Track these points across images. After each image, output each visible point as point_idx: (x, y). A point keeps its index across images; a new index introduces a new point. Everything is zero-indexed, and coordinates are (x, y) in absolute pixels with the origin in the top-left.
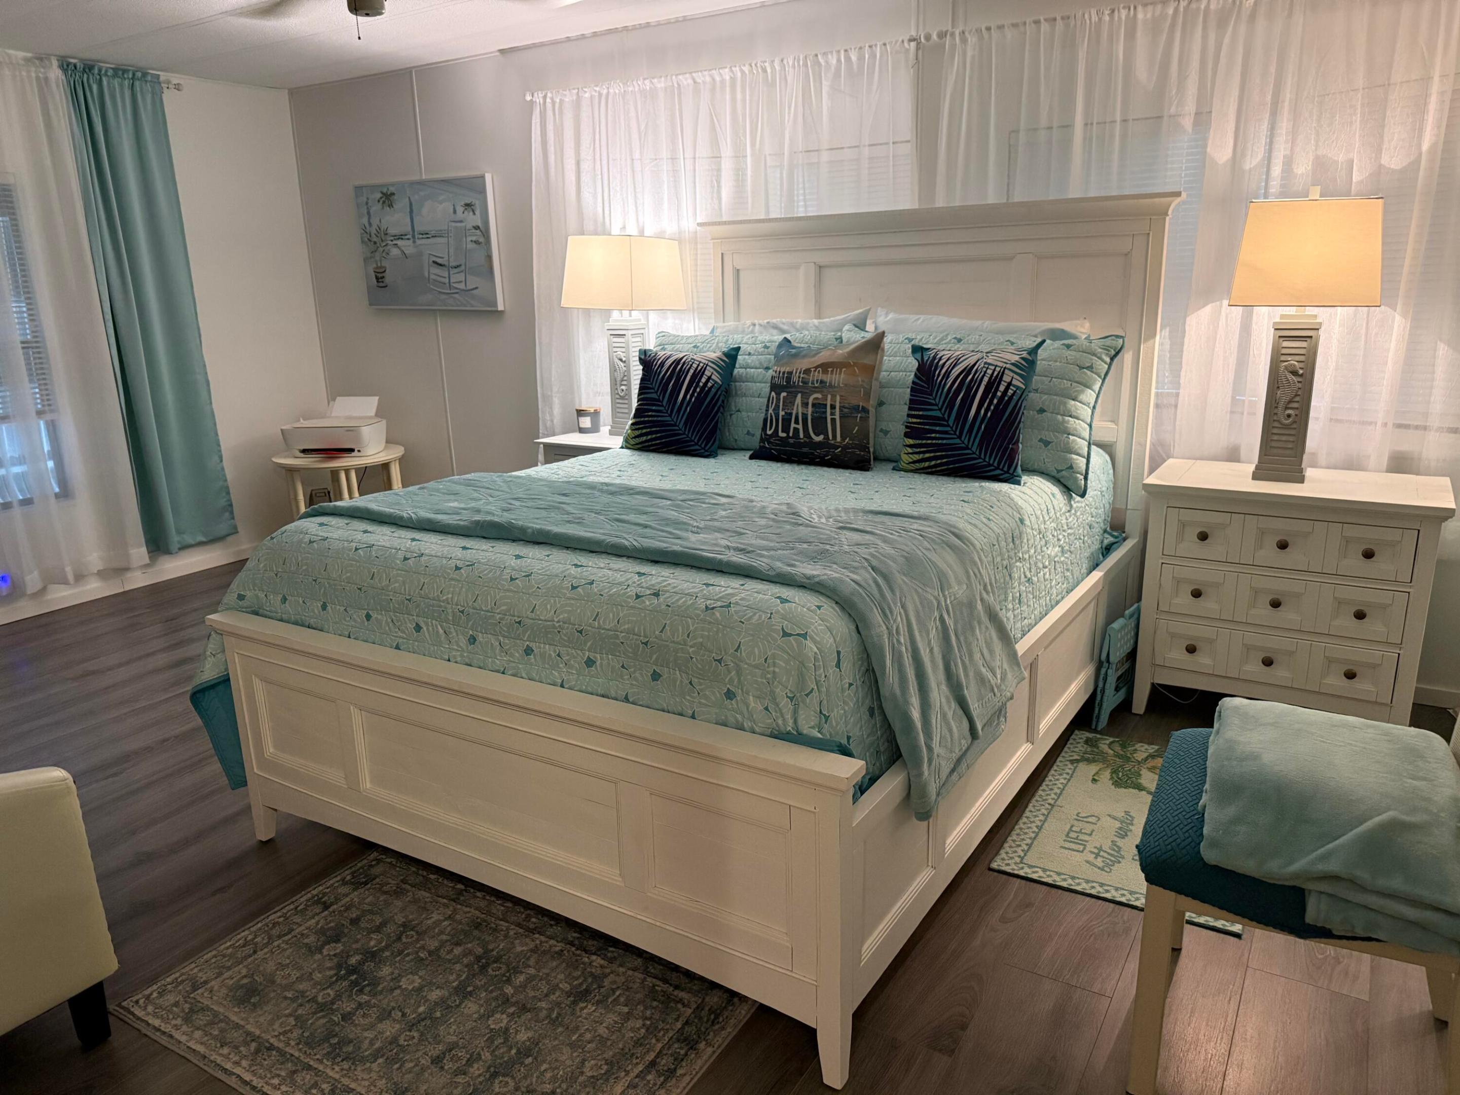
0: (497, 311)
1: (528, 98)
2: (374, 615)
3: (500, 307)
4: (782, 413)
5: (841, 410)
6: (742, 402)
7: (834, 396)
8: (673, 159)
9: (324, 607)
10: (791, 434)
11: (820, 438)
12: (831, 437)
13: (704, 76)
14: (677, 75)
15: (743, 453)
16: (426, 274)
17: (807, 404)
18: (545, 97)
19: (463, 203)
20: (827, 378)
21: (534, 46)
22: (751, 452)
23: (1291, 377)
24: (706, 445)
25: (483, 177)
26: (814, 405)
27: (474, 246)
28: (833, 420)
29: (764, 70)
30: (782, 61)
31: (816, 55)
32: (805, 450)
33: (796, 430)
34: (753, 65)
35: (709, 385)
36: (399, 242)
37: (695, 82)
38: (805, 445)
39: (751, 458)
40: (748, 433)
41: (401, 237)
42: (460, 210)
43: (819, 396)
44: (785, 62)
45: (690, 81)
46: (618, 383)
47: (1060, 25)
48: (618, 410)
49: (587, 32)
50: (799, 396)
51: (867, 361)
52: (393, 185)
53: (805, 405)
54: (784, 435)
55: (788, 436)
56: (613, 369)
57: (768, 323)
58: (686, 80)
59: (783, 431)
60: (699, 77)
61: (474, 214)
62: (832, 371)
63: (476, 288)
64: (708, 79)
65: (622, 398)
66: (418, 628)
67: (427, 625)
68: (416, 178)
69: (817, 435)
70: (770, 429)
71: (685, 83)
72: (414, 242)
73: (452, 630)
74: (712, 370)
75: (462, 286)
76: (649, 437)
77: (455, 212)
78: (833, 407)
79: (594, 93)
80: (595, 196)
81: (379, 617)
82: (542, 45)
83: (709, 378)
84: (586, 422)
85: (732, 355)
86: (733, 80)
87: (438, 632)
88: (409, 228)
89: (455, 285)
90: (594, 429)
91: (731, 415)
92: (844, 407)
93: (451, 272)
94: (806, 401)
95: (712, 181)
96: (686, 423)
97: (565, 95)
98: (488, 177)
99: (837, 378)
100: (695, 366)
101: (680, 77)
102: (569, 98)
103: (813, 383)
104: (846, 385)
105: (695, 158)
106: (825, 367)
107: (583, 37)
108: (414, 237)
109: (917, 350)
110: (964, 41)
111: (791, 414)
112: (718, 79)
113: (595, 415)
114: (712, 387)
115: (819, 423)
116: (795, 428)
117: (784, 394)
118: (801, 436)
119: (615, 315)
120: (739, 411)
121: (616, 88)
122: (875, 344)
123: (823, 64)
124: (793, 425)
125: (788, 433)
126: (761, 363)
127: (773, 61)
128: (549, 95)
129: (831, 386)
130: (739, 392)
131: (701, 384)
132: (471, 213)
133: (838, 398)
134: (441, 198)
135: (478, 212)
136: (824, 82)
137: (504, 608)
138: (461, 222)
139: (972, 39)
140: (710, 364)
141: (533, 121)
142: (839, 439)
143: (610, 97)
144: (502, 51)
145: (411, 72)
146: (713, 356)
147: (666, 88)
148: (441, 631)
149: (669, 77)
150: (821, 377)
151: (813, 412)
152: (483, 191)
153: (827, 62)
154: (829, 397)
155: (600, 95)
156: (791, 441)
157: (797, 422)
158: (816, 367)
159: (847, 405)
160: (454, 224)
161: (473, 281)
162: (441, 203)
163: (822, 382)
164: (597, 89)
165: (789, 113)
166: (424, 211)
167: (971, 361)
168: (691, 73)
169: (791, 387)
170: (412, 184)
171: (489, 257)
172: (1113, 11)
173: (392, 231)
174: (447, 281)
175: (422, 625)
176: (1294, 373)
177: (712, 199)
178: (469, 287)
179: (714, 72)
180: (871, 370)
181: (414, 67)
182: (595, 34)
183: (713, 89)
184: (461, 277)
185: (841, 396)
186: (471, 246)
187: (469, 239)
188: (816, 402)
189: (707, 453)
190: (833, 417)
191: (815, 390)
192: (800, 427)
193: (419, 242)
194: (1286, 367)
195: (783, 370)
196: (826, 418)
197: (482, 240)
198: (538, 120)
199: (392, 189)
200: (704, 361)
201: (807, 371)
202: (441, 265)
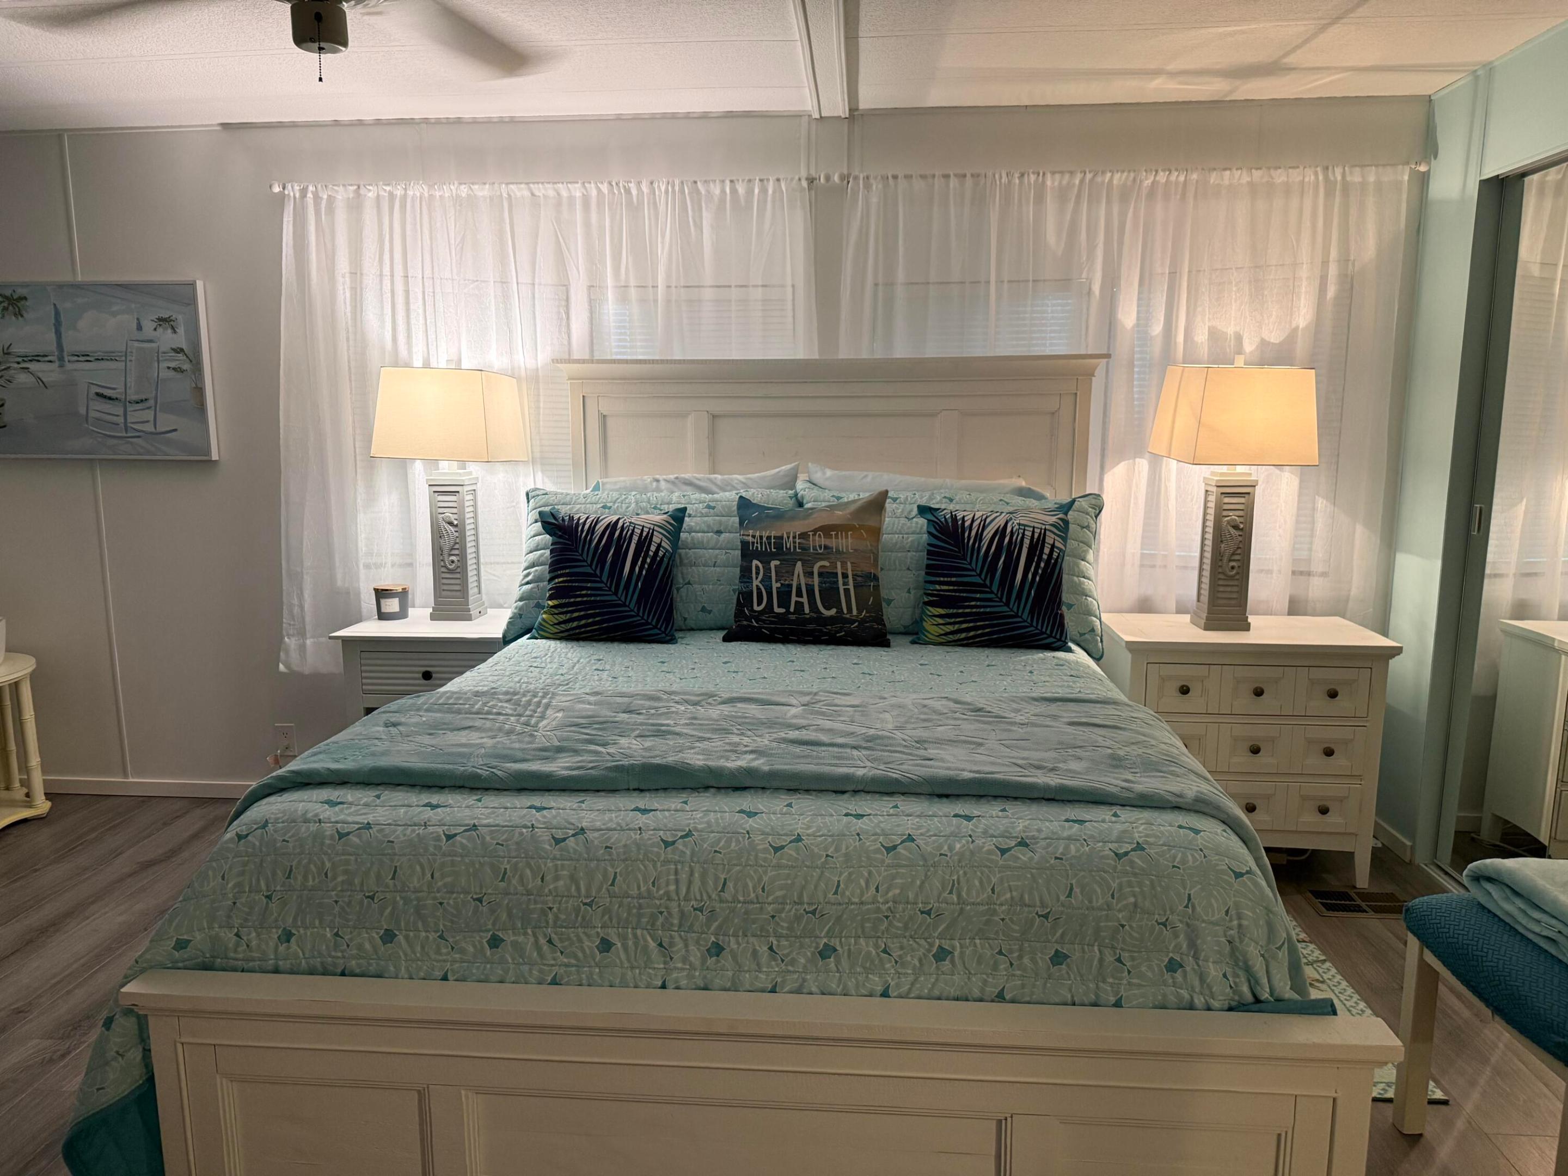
0: (211, 461)
1: (277, 189)
2: (509, 937)
3: (215, 456)
4: (775, 585)
5: (854, 580)
6: (693, 573)
7: (844, 564)
8: (504, 282)
9: (389, 937)
10: (792, 609)
11: (833, 612)
12: (845, 611)
13: (545, 189)
14: (507, 184)
15: (712, 634)
16: (83, 411)
17: (811, 574)
18: (304, 192)
19: (154, 317)
20: (832, 543)
21: (280, 125)
22: (724, 632)
23: (1232, 531)
24: (666, 629)
25: (193, 285)
26: (820, 574)
27: (172, 374)
28: (847, 591)
29: (628, 191)
30: (652, 183)
31: (695, 182)
32: (811, 627)
33: (799, 605)
34: (614, 184)
35: (661, 554)
36: (33, 366)
37: (533, 194)
38: (811, 620)
39: (726, 639)
40: (704, 609)
41: (36, 358)
42: (148, 326)
43: (826, 563)
44: (656, 185)
45: (526, 193)
46: (446, 552)
47: (969, 182)
48: (445, 587)
49: (368, 117)
50: (799, 564)
51: (872, 523)
52: (25, 285)
53: (810, 574)
54: (782, 610)
55: (788, 612)
56: (437, 534)
57: (677, 478)
58: (520, 191)
59: (779, 607)
60: (539, 190)
61: (175, 332)
62: (837, 535)
63: (175, 430)
64: (551, 193)
65: (451, 571)
66: (606, 945)
67: (624, 938)
68: (67, 278)
69: (828, 608)
70: (759, 604)
71: (519, 194)
72: (61, 366)
73: (677, 939)
74: (661, 536)
75: (149, 428)
76: (583, 622)
77: (140, 328)
78: (845, 576)
79: (382, 193)
80: (381, 316)
81: (521, 939)
82: (294, 125)
83: (659, 546)
84: (392, 605)
85: (679, 516)
86: (586, 200)
87: (645, 948)
88: (53, 347)
89: (132, 426)
90: (401, 615)
91: (678, 589)
92: (856, 575)
93: (128, 409)
94: (809, 570)
95: (559, 313)
96: (638, 602)
97: (337, 192)
98: (200, 285)
99: (845, 543)
100: (638, 531)
101: (512, 186)
102: (342, 194)
103: (815, 548)
104: (856, 550)
105: (534, 284)
106: (826, 530)
107: (360, 123)
108: (61, 359)
109: (924, 510)
110: (868, 187)
111: (790, 586)
112: (564, 194)
113: (403, 595)
114: (664, 556)
115: (830, 594)
116: (796, 602)
117: (774, 563)
118: (807, 610)
119: (444, 466)
120: (689, 583)
121: (417, 190)
122: (878, 504)
123: (703, 192)
124: (794, 598)
125: (788, 608)
126: (709, 526)
127: (639, 183)
128: (311, 188)
129: (838, 551)
130: (686, 561)
131: (651, 553)
132: (170, 331)
133: (849, 564)
134: (115, 308)
135: (181, 330)
136: (705, 214)
137: (779, 893)
138: (151, 341)
139: (876, 186)
140: (656, 528)
141: (285, 220)
142: (855, 612)
143: (409, 201)
144: (225, 126)
145: (60, 137)
146: (658, 518)
147: (491, 198)
148: (652, 944)
149: (496, 185)
150: (824, 541)
151: (820, 583)
152: (192, 302)
153: (708, 192)
154: (839, 564)
155: (391, 195)
156: (793, 617)
157: (799, 594)
158: (815, 531)
159: (859, 573)
160: (136, 344)
161: (166, 421)
162: (114, 314)
163: (826, 547)
164: (388, 188)
165: (663, 243)
166: (81, 324)
167: (1000, 521)
168: (527, 184)
169: (784, 554)
170: (60, 286)
171: (199, 391)
172: (1022, 175)
173: (18, 349)
174: (121, 420)
175: (614, 939)
176: (1236, 527)
177: (560, 332)
178: (160, 429)
179: (560, 185)
180: (876, 532)
181: (66, 130)
182: (378, 122)
183: (559, 204)
184: (149, 415)
185: (852, 563)
186: (165, 374)
187: (164, 365)
188: (822, 570)
189: (668, 638)
190: (843, 587)
191: (819, 557)
192: (805, 600)
193: (69, 366)
194: (1228, 522)
195: (765, 534)
196: (838, 588)
197: (186, 366)
198: (291, 219)
199: (21, 292)
200: (649, 526)
201: (804, 535)
202: (110, 398)
